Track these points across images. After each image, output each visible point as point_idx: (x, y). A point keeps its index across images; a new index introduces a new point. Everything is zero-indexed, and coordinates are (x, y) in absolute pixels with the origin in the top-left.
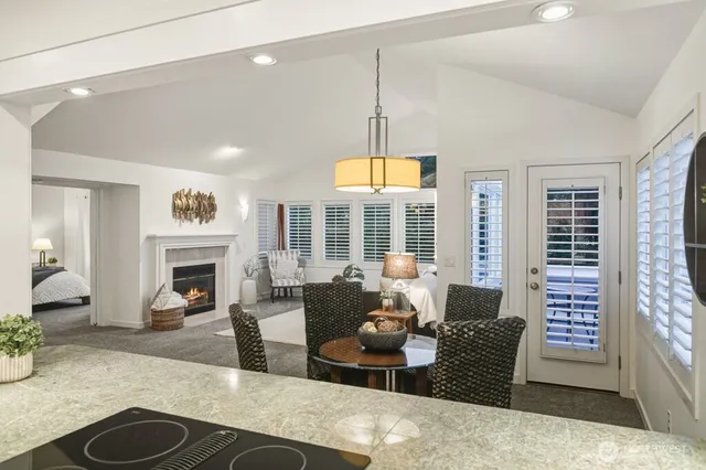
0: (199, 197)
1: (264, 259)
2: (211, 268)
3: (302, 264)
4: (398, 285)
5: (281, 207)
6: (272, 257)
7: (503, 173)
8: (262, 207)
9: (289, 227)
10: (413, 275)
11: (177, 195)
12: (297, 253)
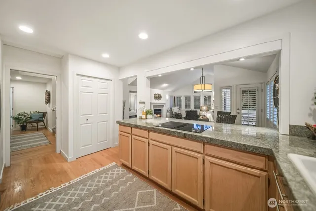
0: (159, 95)
1: (171, 108)
2: (161, 110)
3: (179, 110)
4: (204, 113)
5: (175, 97)
6: (173, 108)
7: (230, 87)
8: (171, 97)
9: (176, 101)
10: (208, 111)
11: (155, 95)
12: (178, 107)
